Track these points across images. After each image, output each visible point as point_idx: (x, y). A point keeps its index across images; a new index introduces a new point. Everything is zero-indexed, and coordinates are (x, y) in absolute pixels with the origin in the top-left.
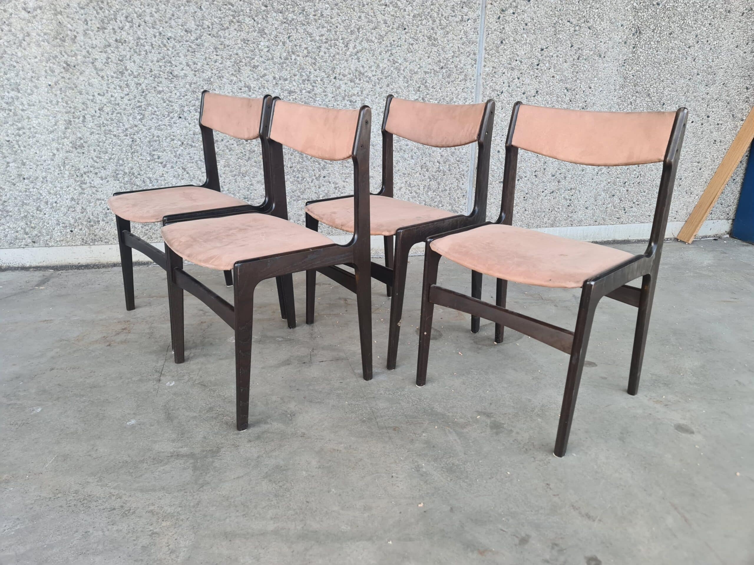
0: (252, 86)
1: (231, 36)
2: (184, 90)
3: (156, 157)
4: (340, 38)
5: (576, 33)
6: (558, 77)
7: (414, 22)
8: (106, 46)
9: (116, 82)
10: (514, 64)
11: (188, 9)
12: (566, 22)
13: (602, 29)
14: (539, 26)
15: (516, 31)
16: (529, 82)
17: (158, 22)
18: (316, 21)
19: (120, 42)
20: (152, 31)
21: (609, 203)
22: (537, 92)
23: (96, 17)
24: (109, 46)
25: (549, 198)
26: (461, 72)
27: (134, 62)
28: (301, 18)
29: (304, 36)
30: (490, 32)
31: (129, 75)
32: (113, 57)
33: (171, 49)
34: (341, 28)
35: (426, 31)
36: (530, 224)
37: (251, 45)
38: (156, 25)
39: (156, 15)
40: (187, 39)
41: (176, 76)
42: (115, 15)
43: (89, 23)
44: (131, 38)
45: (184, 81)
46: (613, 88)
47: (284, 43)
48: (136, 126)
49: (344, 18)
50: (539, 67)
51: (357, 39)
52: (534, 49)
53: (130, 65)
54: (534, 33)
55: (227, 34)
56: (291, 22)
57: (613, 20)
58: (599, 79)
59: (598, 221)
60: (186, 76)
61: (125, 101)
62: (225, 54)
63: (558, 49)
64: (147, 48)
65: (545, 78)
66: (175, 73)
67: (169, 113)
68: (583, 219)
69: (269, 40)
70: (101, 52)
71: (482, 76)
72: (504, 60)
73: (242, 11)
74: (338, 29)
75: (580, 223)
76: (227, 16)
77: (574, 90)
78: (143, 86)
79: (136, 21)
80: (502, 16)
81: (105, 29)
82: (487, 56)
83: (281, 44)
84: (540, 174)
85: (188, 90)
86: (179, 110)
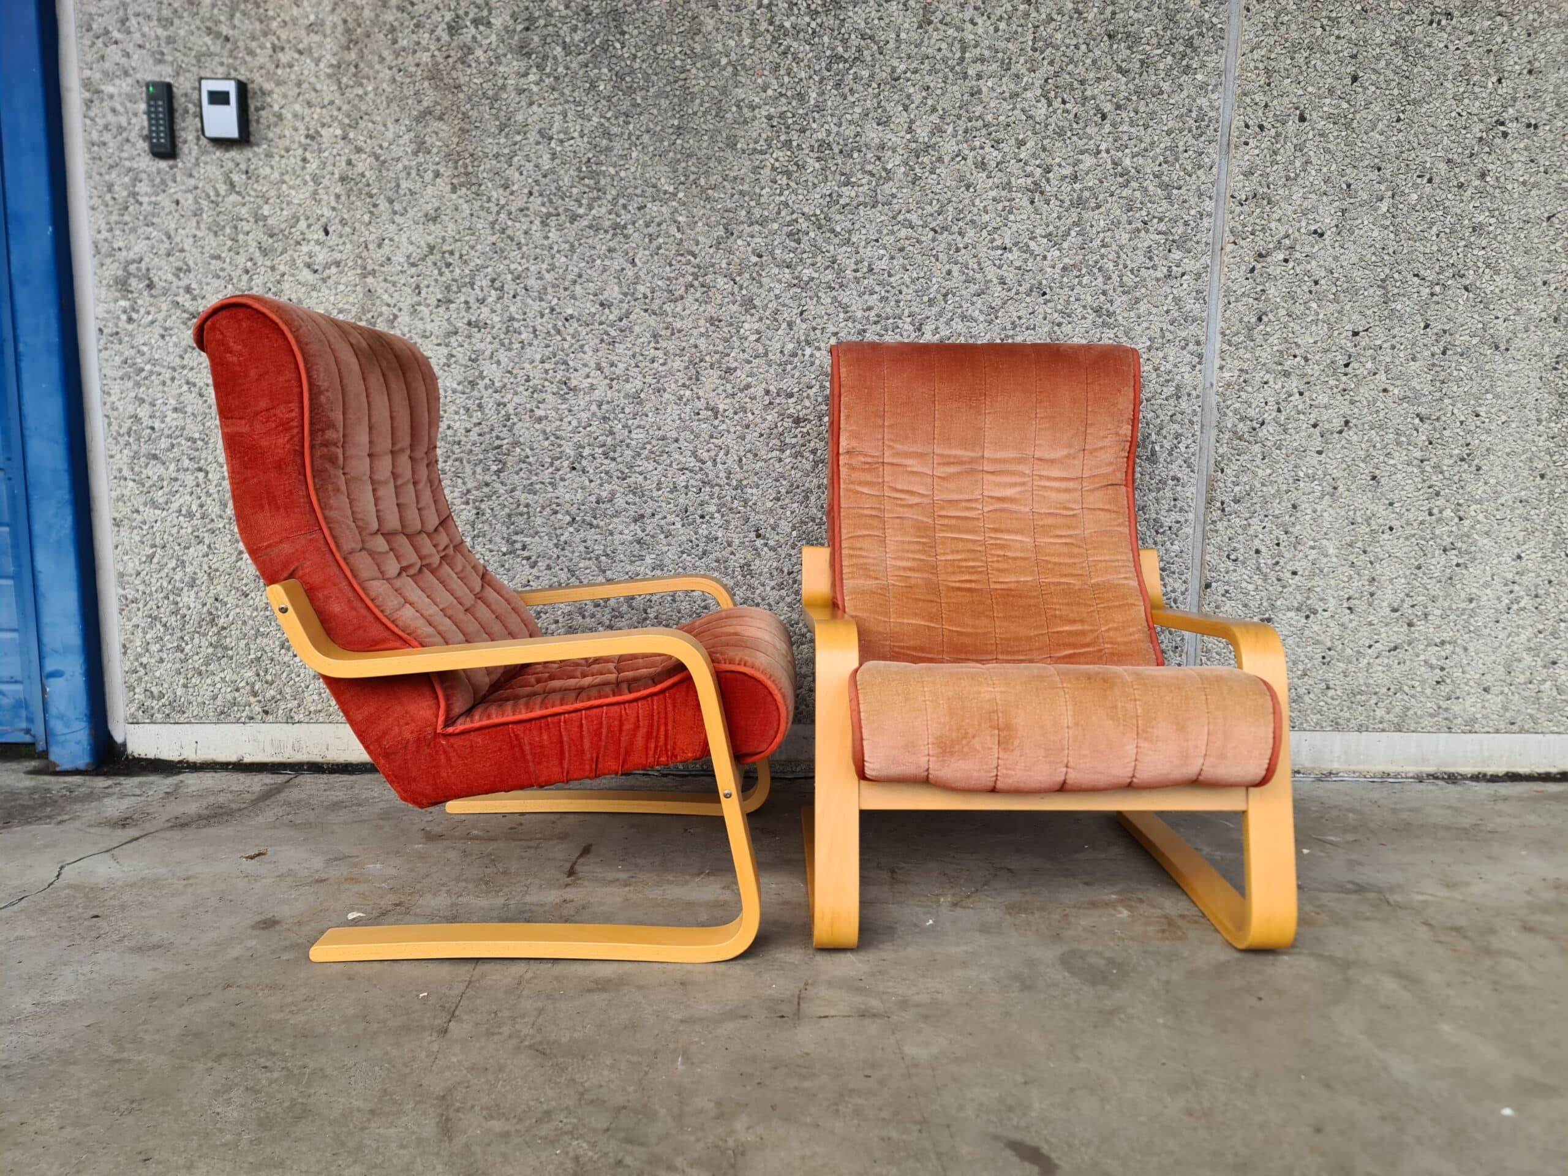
0: (721, 407)
1: (687, 312)
2: (584, 416)
3: (518, 546)
4: (906, 313)
5: (1435, 298)
6: (1396, 391)
7: (1065, 280)
8: (449, 334)
9: (460, 399)
10: (1289, 363)
11: (607, 262)
12: (1410, 276)
13: (1497, 291)
14: (1345, 285)
15: (1292, 297)
16: (1326, 400)
17: (550, 290)
18: (857, 280)
19: (477, 326)
20: (536, 306)
21: (1544, 681)
22: (1347, 423)
23: (436, 281)
24: (456, 333)
25: (1386, 661)
26: (1168, 381)
27: (498, 363)
28: (829, 276)
29: (831, 310)
30: (1232, 299)
31: (486, 388)
32: (458, 352)
33: (569, 338)
34: (909, 293)
35: (1089, 298)
36: (1341, 721)
37: (726, 329)
38: (546, 294)
39: (547, 276)
40: (603, 319)
41: (574, 389)
42: (473, 277)
43: (423, 292)
44: (497, 319)
45: (587, 398)
46: (1533, 415)
47: (790, 325)
48: (487, 485)
49: (915, 275)
50: (1349, 370)
51: (941, 314)
52: (1336, 333)
53: (490, 370)
54: (1336, 300)
55: (679, 309)
56: (807, 283)
57: (1524, 272)
58: (1496, 396)
59: (1519, 723)
60: (592, 387)
61: (473, 436)
62: (671, 346)
63: (1395, 331)
64: (524, 336)
65: (1365, 393)
66: (574, 383)
67: (554, 459)
68: (1479, 716)
69: (761, 319)
70: (439, 345)
71: (1215, 389)
72: (1265, 355)
73: (713, 265)
74: (901, 297)
75: (1471, 726)
76: (683, 276)
77: (1438, 419)
78: (510, 408)
79: (510, 287)
80: (1258, 266)
81: (451, 301)
82: (1225, 347)
83: (784, 325)
84: (1360, 605)
85: (594, 414)
86: (572, 453)
